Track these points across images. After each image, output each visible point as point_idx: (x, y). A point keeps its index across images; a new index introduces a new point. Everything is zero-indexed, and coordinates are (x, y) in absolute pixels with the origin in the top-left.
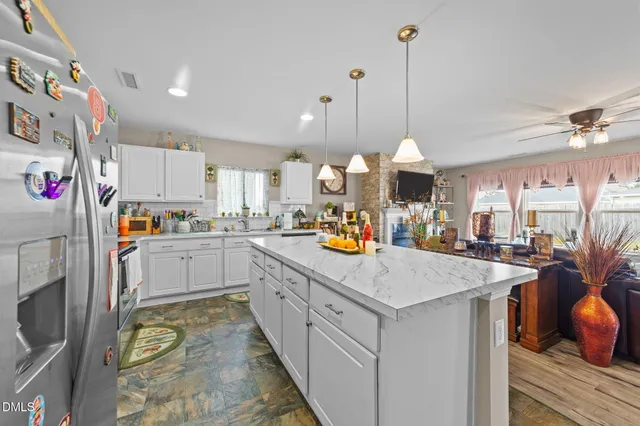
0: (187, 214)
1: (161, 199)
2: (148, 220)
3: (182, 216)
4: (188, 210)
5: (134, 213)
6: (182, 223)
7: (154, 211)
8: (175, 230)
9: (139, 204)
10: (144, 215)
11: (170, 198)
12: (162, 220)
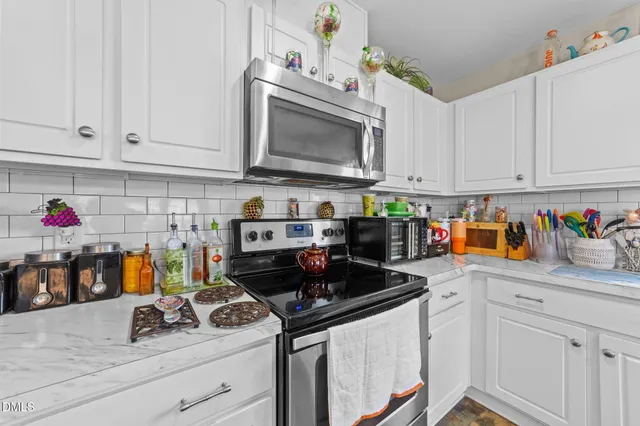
0: (605, 219)
1: (526, 186)
2: (501, 228)
3: (589, 224)
4: (607, 210)
5: (479, 215)
6: (586, 243)
7: (515, 212)
8: (565, 258)
9: (486, 198)
10: (496, 218)
11: (547, 180)
12: (528, 231)
